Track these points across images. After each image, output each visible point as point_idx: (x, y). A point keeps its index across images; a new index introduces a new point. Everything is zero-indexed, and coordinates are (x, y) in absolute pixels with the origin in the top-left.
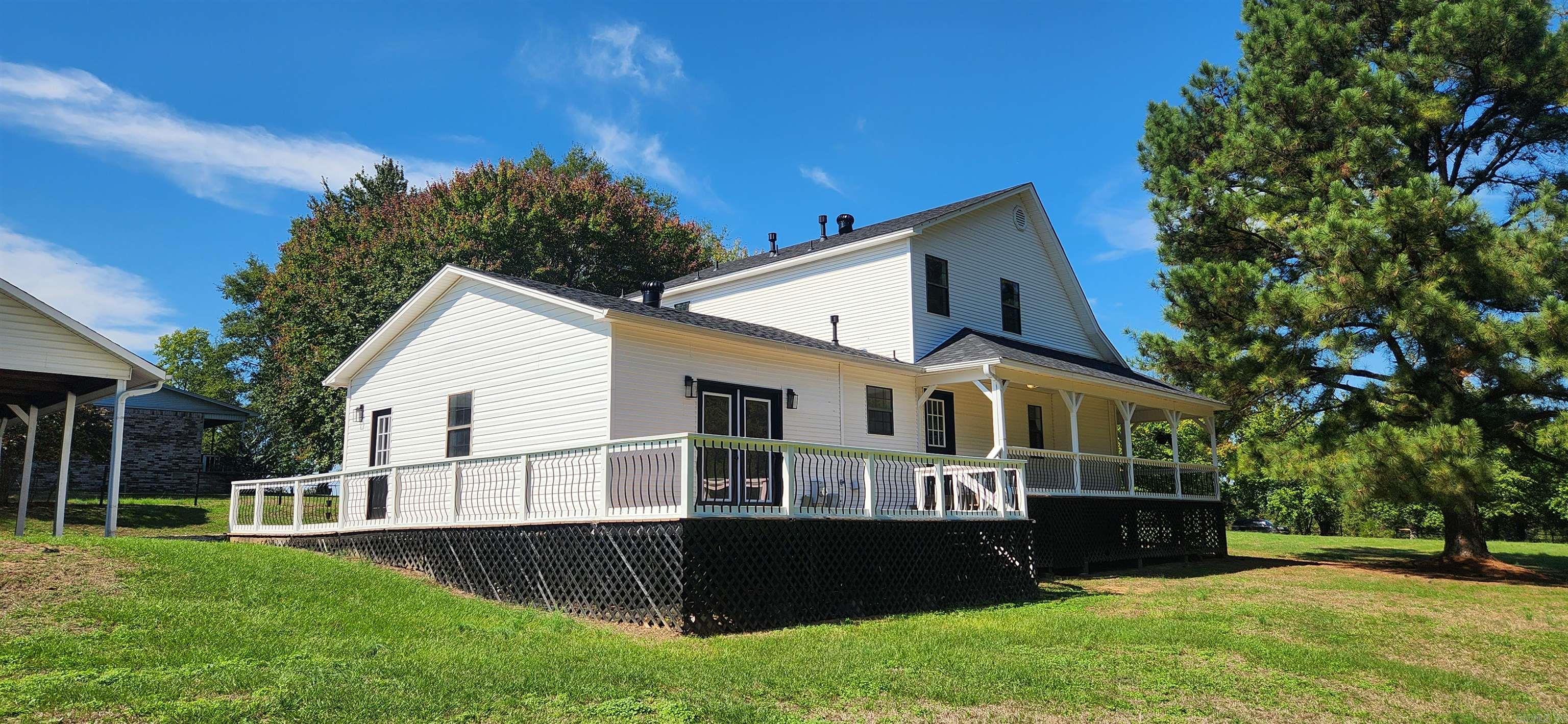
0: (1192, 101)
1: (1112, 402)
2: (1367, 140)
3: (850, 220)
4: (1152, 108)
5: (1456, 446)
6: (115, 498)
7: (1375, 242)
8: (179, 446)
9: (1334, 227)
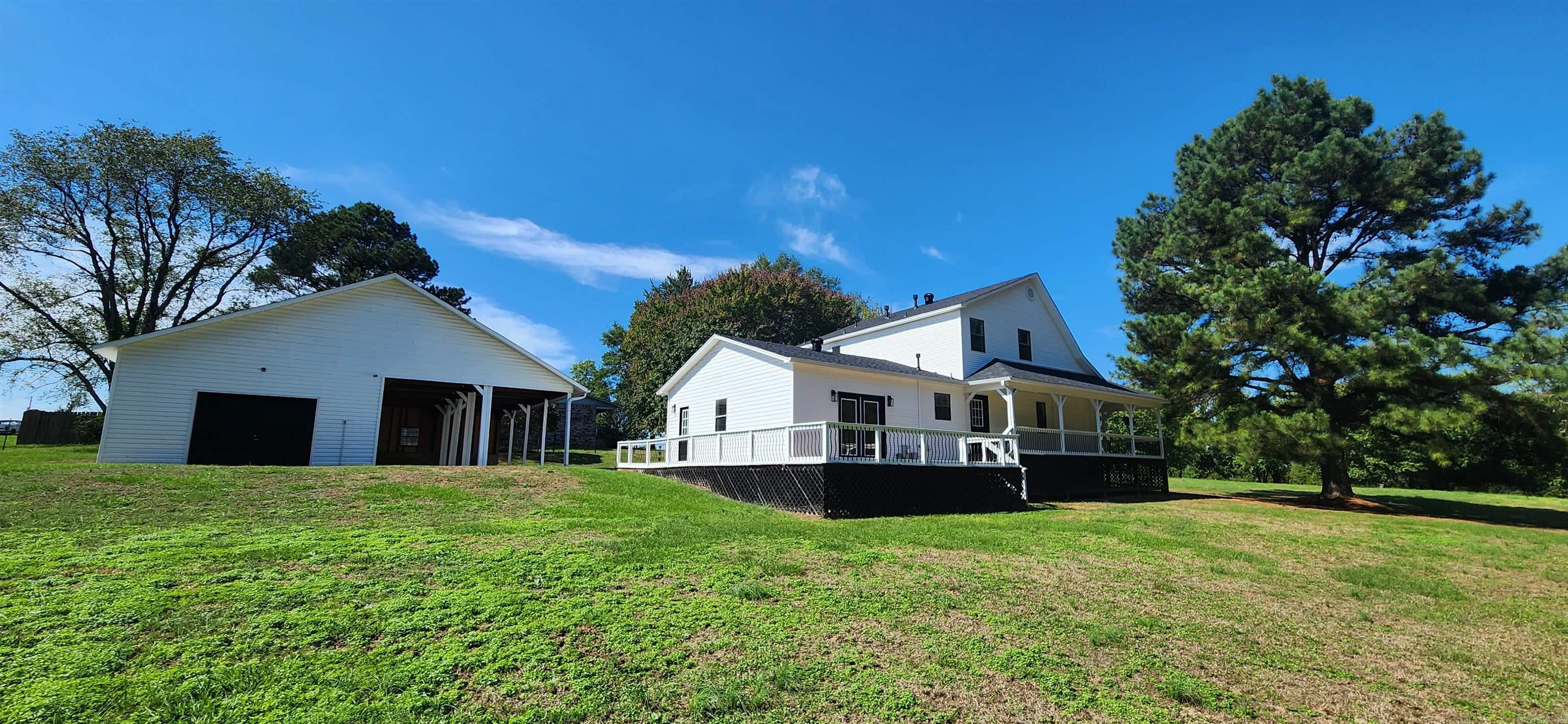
0: (1143, 217)
1: (1089, 400)
2: (1249, 240)
3: (932, 296)
4: (1119, 221)
5: (1312, 425)
6: (568, 451)
7: (1255, 301)
8: (585, 423)
9: (1228, 293)
